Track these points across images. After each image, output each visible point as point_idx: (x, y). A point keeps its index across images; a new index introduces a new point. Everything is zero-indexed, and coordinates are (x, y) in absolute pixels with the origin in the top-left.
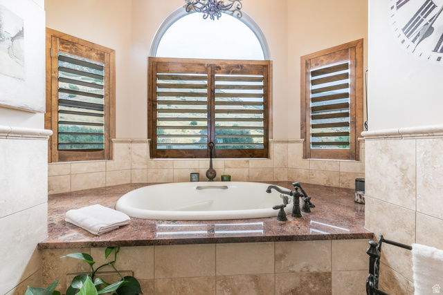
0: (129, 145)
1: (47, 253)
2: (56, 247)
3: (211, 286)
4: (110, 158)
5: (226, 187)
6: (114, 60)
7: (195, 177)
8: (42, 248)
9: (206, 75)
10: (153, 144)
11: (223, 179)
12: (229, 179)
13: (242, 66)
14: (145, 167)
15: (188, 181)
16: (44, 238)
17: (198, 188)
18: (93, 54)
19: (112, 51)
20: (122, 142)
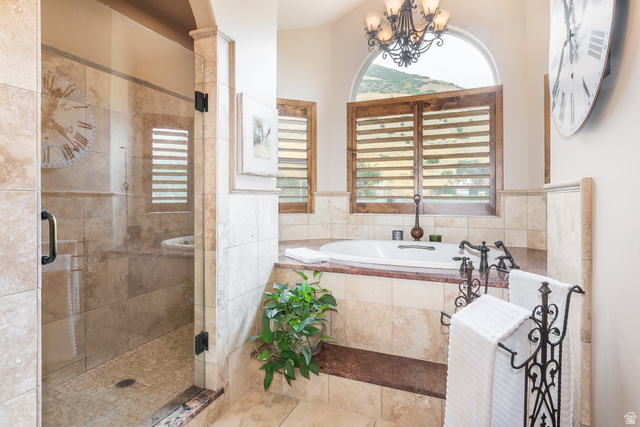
0: (330, 198)
1: (279, 270)
2: (284, 267)
3: (388, 312)
4: (312, 212)
5: (433, 248)
6: (315, 112)
7: (398, 235)
8: (277, 266)
9: (412, 115)
10: (352, 199)
11: (432, 239)
12: (439, 239)
13: (458, 98)
14: (345, 222)
15: (389, 240)
16: (277, 261)
17: (400, 247)
18: (298, 111)
19: (314, 104)
20: (322, 195)
